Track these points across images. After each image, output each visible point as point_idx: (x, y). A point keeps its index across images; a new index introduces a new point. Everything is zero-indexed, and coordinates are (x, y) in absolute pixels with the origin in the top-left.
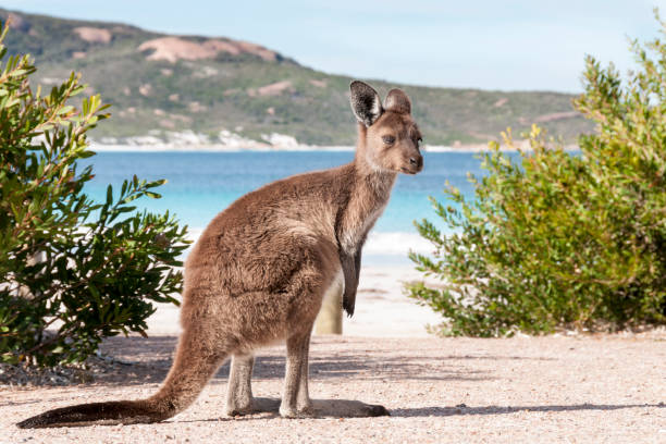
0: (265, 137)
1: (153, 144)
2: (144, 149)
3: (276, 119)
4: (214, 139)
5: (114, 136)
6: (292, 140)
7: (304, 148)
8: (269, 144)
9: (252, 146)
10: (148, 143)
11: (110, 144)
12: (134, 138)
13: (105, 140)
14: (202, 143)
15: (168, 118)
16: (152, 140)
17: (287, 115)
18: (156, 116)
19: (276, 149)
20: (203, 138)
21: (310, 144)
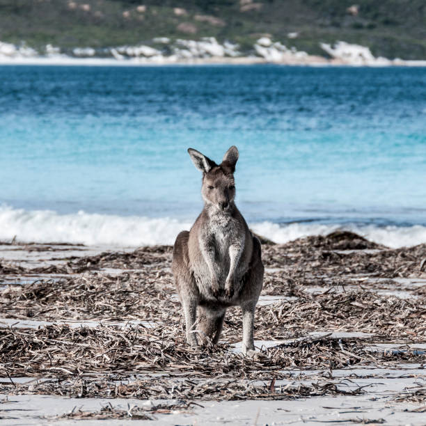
0: (326, 47)
1: (149, 57)
2: (136, 62)
3: (360, 21)
4: (247, 49)
5: (93, 46)
6: (366, 52)
7: (382, 62)
8: (328, 56)
9: (299, 58)
10: (142, 55)
11: (85, 56)
12: (122, 49)
13: (77, 51)
14: (227, 55)
15: (191, 19)
16: (147, 50)
17: (376, 16)
18: (175, 16)
19: (334, 63)
20: (230, 48)
21: (391, 57)
